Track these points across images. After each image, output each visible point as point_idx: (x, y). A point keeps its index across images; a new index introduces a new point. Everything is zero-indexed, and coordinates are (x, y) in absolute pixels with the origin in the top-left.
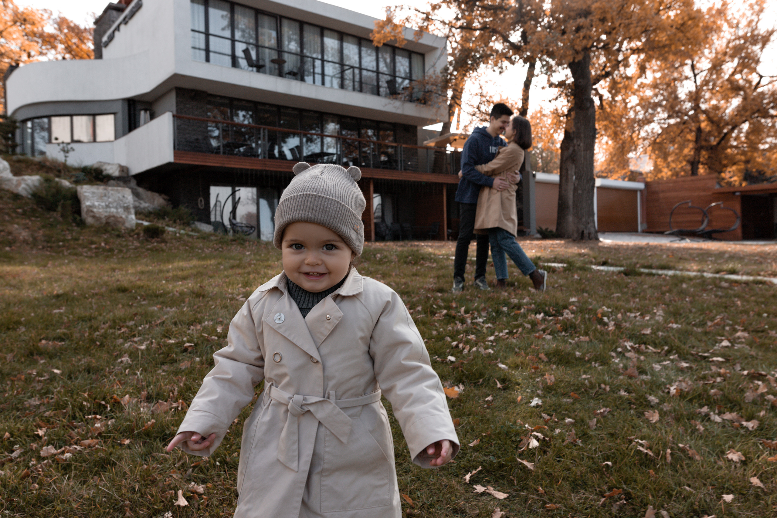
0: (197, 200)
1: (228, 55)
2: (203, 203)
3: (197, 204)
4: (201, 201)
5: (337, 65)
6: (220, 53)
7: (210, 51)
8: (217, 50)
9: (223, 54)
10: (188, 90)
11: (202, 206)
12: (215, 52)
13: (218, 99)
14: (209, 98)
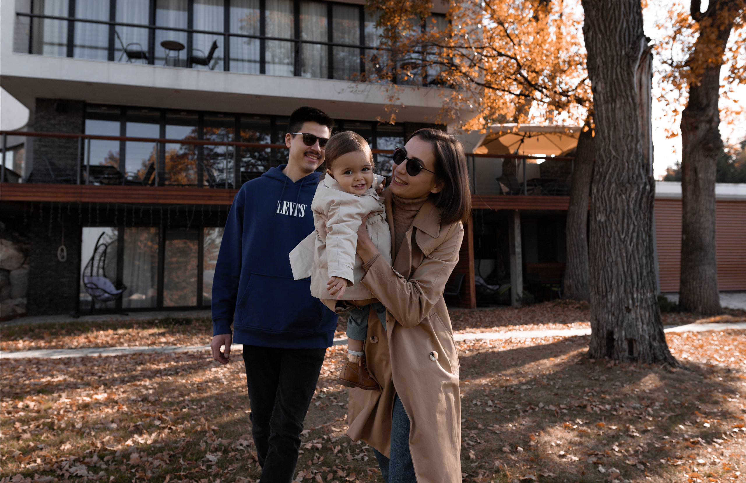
0: (57, 249)
1: (103, 49)
2: (65, 253)
3: (56, 256)
4: (62, 250)
5: (288, 44)
6: (91, 47)
7: (76, 46)
8: (87, 43)
9: (96, 48)
10: (55, 100)
11: (63, 258)
12: (83, 47)
13: (103, 110)
14: (89, 110)
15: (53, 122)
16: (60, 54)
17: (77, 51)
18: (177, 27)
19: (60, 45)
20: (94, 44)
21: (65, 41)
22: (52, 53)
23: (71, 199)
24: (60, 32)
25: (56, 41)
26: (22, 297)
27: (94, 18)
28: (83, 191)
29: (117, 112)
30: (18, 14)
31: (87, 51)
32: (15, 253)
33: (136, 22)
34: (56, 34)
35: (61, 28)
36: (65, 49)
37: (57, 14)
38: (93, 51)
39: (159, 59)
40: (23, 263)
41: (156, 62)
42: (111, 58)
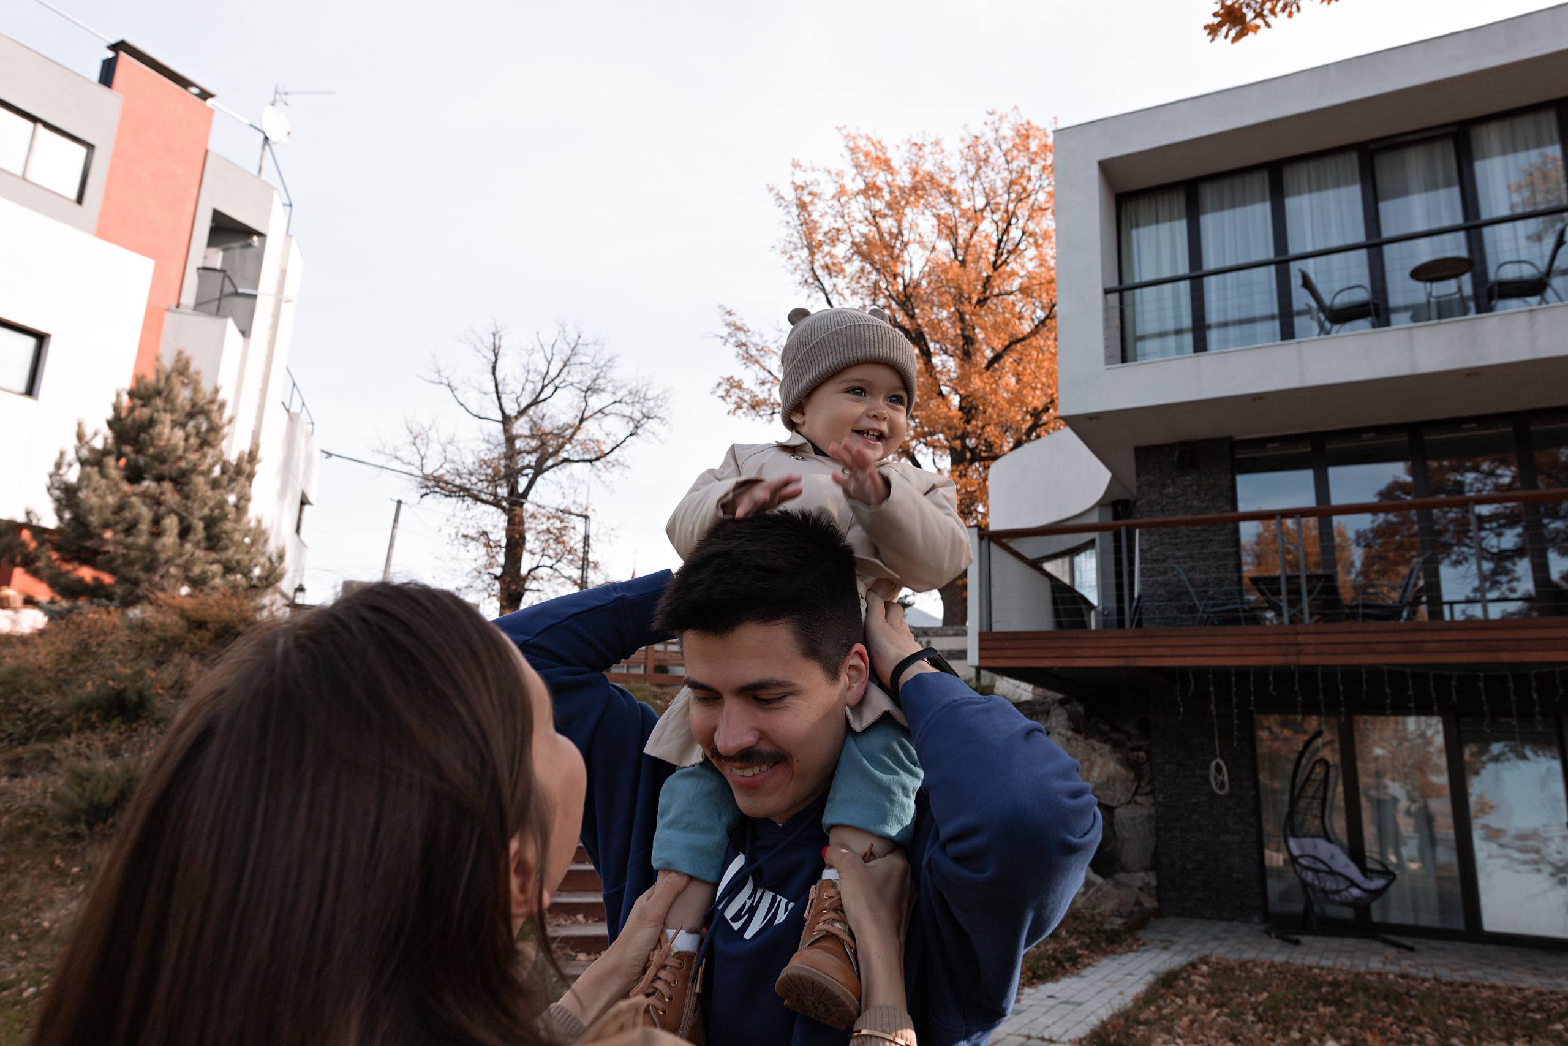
0: (1207, 767)
1: (1269, 318)
2: (1225, 777)
3: (1206, 781)
4: (1218, 768)
6: (1241, 322)
7: (1209, 327)
8: (1232, 316)
9: (1252, 321)
10: (1172, 446)
11: (1222, 787)
12: (1225, 325)
13: (1272, 450)
14: (1241, 455)
15: (1171, 490)
16: (1180, 350)
17: (1213, 336)
18: (1435, 226)
19: (1179, 332)
20: (1245, 315)
21: (1187, 322)
22: (1164, 352)
23: (1277, 660)
24: (1177, 307)
25: (1170, 326)
26: (1145, 870)
27: (1241, 261)
28: (1301, 639)
29: (1305, 449)
30: (1107, 292)
31: (1232, 332)
32: (1121, 770)
33: (1335, 243)
34: (1169, 313)
35: (1176, 297)
36: (1188, 339)
37: (1167, 274)
38: (1246, 329)
39: (1397, 310)
40: (1136, 793)
41: (1394, 317)
42: (1288, 333)
